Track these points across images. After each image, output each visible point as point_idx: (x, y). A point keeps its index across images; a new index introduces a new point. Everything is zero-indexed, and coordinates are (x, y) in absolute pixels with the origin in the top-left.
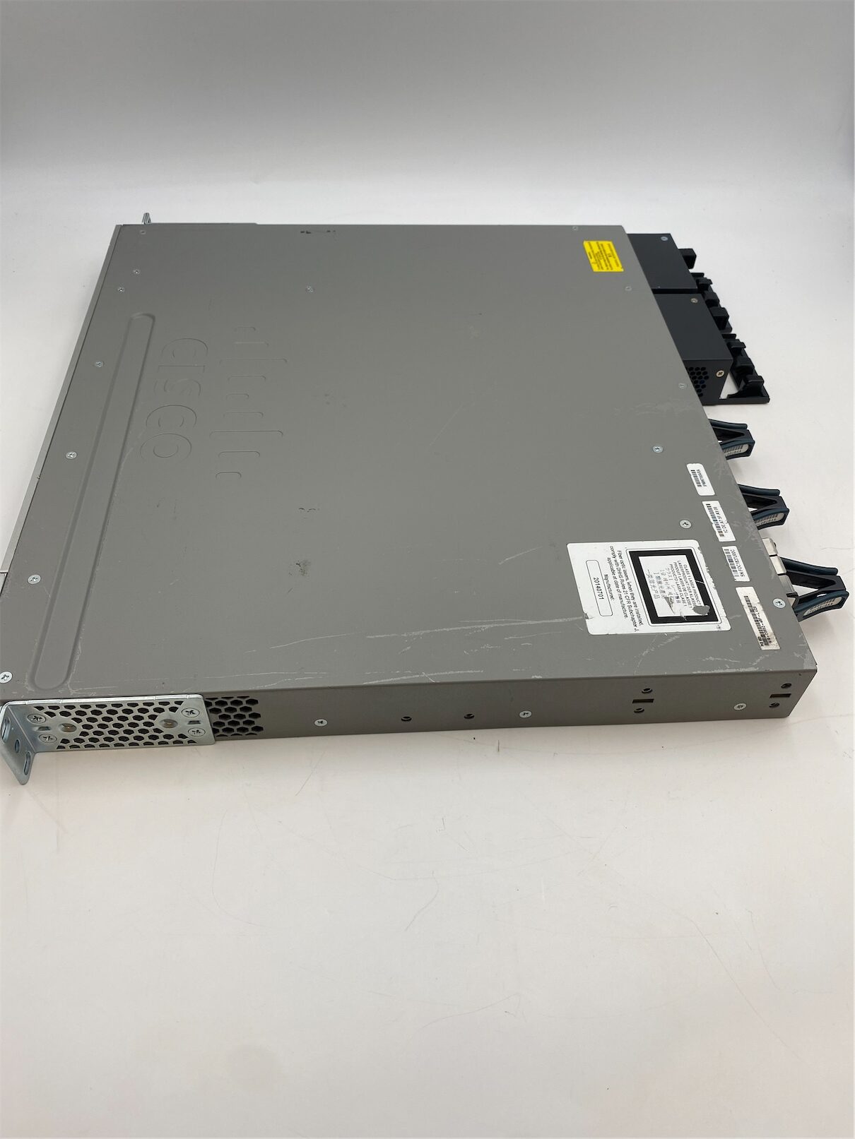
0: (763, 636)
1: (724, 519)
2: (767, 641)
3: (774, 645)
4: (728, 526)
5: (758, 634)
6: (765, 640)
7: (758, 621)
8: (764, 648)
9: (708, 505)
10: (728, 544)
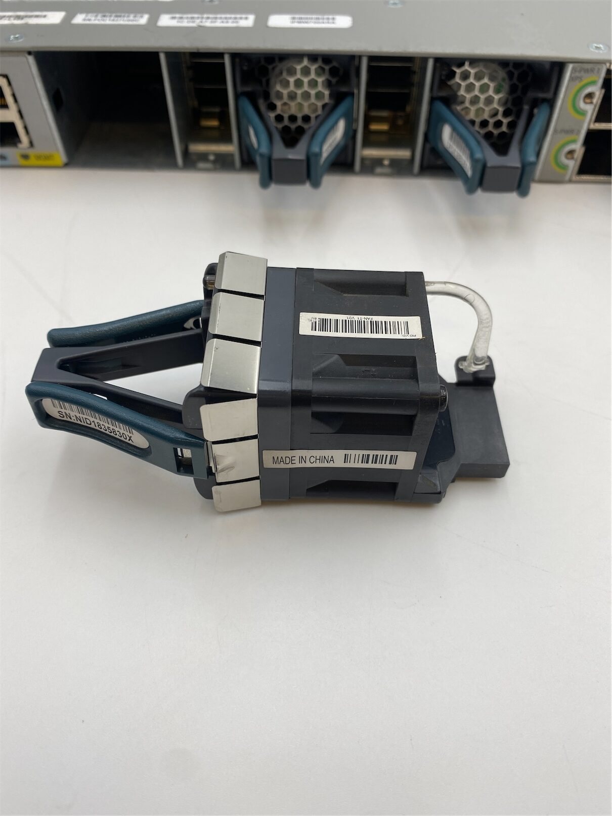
1: (208, 24)
4: (194, 25)
9: (246, 18)
10: (154, 19)
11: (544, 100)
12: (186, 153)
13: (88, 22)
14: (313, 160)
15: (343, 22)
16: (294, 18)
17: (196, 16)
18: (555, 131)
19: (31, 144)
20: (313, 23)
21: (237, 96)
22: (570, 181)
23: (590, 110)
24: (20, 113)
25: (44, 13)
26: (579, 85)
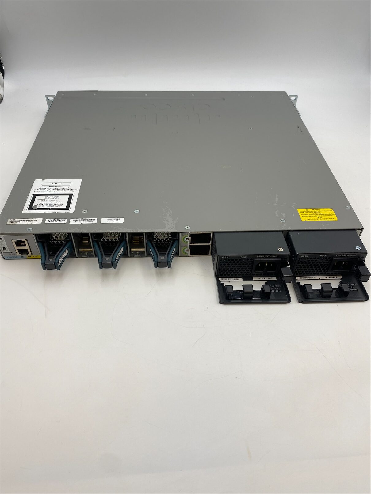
0: (15, 221)
1: (84, 223)
2: (11, 221)
3: (9, 223)
4: (80, 223)
5: (16, 220)
6: (13, 221)
7: (23, 221)
8: (9, 220)
9: (95, 220)
10: (68, 221)
11: (176, 240)
12: (78, 252)
13: (49, 223)
14: (113, 263)
15: (122, 220)
16: (108, 219)
17: (81, 219)
18: (181, 246)
19: (32, 253)
20: (114, 221)
21: (93, 241)
22: (189, 256)
23: (189, 242)
24: (29, 247)
25: (36, 219)
26: (184, 237)
